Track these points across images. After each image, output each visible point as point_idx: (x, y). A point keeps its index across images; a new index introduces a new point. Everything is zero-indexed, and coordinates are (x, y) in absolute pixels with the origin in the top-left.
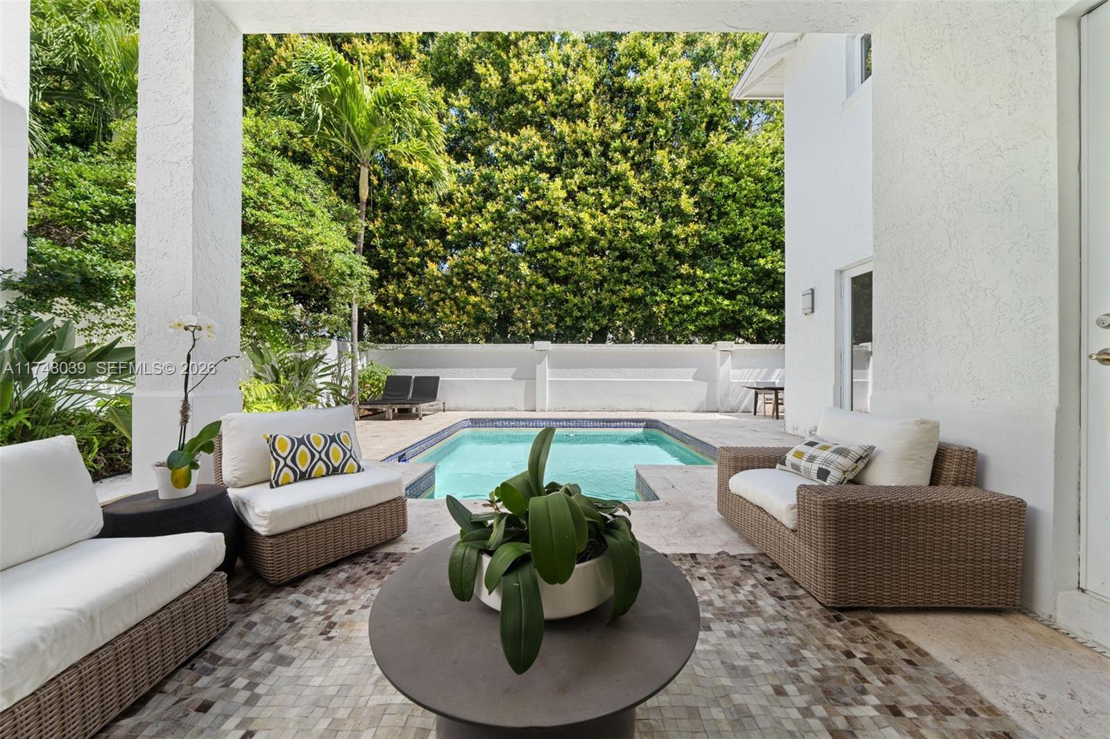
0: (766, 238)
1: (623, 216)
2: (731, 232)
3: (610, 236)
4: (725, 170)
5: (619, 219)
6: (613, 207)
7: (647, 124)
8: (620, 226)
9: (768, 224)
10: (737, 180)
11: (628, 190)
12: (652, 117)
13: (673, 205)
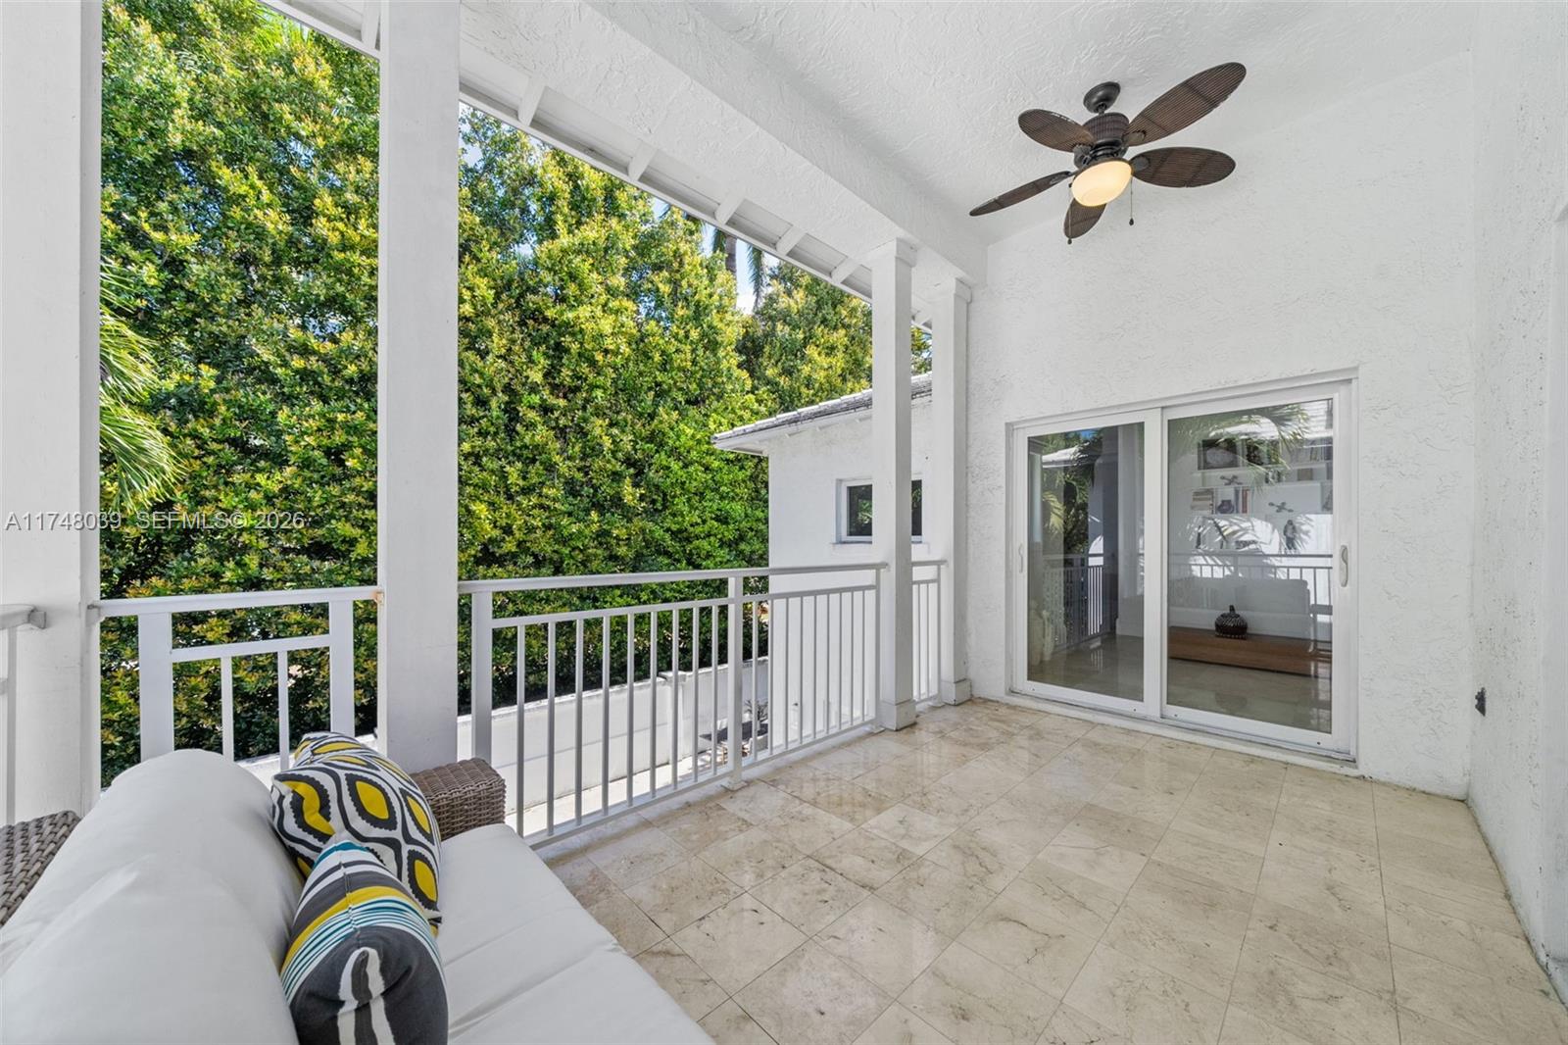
0: (715, 535)
1: (542, 506)
2: (678, 527)
3: (518, 535)
4: (674, 452)
5: (536, 512)
6: (526, 491)
7: (577, 376)
8: (537, 523)
9: (717, 519)
10: (686, 466)
11: (550, 468)
12: (585, 369)
13: (612, 492)
